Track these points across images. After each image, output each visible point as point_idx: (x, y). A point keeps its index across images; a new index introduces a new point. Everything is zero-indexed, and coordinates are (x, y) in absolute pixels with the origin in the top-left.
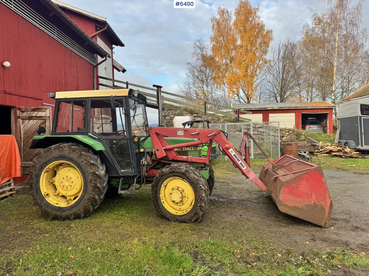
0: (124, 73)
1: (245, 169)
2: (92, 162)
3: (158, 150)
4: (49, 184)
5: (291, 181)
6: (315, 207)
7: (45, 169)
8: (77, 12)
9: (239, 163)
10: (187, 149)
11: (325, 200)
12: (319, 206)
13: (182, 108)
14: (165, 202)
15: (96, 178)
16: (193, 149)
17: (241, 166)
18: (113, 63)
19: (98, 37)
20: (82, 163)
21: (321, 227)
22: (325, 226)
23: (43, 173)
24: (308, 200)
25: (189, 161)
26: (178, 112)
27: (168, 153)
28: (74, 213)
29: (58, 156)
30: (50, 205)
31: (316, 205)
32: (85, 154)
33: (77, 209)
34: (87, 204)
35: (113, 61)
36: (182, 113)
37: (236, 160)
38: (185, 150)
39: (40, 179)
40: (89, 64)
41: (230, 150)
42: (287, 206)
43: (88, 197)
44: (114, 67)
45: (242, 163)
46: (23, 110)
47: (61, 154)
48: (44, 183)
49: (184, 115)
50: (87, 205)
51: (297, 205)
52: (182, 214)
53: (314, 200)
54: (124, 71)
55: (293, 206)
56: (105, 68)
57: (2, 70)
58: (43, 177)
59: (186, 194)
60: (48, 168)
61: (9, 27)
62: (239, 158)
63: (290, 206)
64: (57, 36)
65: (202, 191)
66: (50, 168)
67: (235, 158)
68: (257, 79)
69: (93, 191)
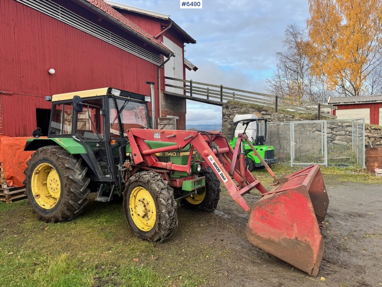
0: (195, 71)
1: (227, 182)
2: (66, 166)
3: (135, 155)
4: (42, 185)
5: (264, 204)
6: (298, 244)
7: (35, 170)
8: (143, 14)
9: (219, 173)
10: (169, 154)
11: (313, 235)
12: (303, 243)
13: (249, 105)
14: (134, 214)
15: (70, 183)
16: (175, 155)
17: (222, 177)
18: (184, 62)
19: (164, 37)
20: (59, 167)
21: (306, 274)
22: (312, 274)
23: (33, 175)
24: (288, 233)
25: (167, 169)
26: (243, 110)
27: (147, 158)
28: (54, 216)
29: (42, 158)
30: (38, 206)
31: (298, 241)
32: (62, 158)
33: (56, 212)
34: (63, 208)
35: (185, 60)
36: (248, 111)
37: (216, 170)
38: (168, 155)
39: (31, 180)
40: (153, 65)
41: (209, 158)
42: (258, 237)
43: (64, 201)
44: (185, 66)
45: (223, 174)
46: (69, 113)
47: (44, 156)
48: (36, 185)
49: (251, 112)
50: (64, 210)
51: (273, 238)
52: (147, 231)
53: (295, 233)
54: (195, 69)
55: (267, 238)
56: (174, 68)
57: (49, 77)
58: (34, 179)
59: (151, 208)
60: (37, 170)
61: (56, 36)
62: (219, 168)
63: (262, 238)
64: (111, 40)
65: (162, 206)
66: (39, 169)
67: (215, 167)
68: (370, 65)
69: (68, 195)
